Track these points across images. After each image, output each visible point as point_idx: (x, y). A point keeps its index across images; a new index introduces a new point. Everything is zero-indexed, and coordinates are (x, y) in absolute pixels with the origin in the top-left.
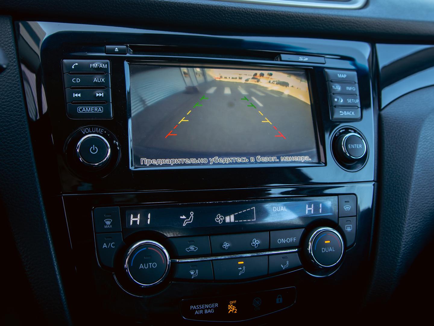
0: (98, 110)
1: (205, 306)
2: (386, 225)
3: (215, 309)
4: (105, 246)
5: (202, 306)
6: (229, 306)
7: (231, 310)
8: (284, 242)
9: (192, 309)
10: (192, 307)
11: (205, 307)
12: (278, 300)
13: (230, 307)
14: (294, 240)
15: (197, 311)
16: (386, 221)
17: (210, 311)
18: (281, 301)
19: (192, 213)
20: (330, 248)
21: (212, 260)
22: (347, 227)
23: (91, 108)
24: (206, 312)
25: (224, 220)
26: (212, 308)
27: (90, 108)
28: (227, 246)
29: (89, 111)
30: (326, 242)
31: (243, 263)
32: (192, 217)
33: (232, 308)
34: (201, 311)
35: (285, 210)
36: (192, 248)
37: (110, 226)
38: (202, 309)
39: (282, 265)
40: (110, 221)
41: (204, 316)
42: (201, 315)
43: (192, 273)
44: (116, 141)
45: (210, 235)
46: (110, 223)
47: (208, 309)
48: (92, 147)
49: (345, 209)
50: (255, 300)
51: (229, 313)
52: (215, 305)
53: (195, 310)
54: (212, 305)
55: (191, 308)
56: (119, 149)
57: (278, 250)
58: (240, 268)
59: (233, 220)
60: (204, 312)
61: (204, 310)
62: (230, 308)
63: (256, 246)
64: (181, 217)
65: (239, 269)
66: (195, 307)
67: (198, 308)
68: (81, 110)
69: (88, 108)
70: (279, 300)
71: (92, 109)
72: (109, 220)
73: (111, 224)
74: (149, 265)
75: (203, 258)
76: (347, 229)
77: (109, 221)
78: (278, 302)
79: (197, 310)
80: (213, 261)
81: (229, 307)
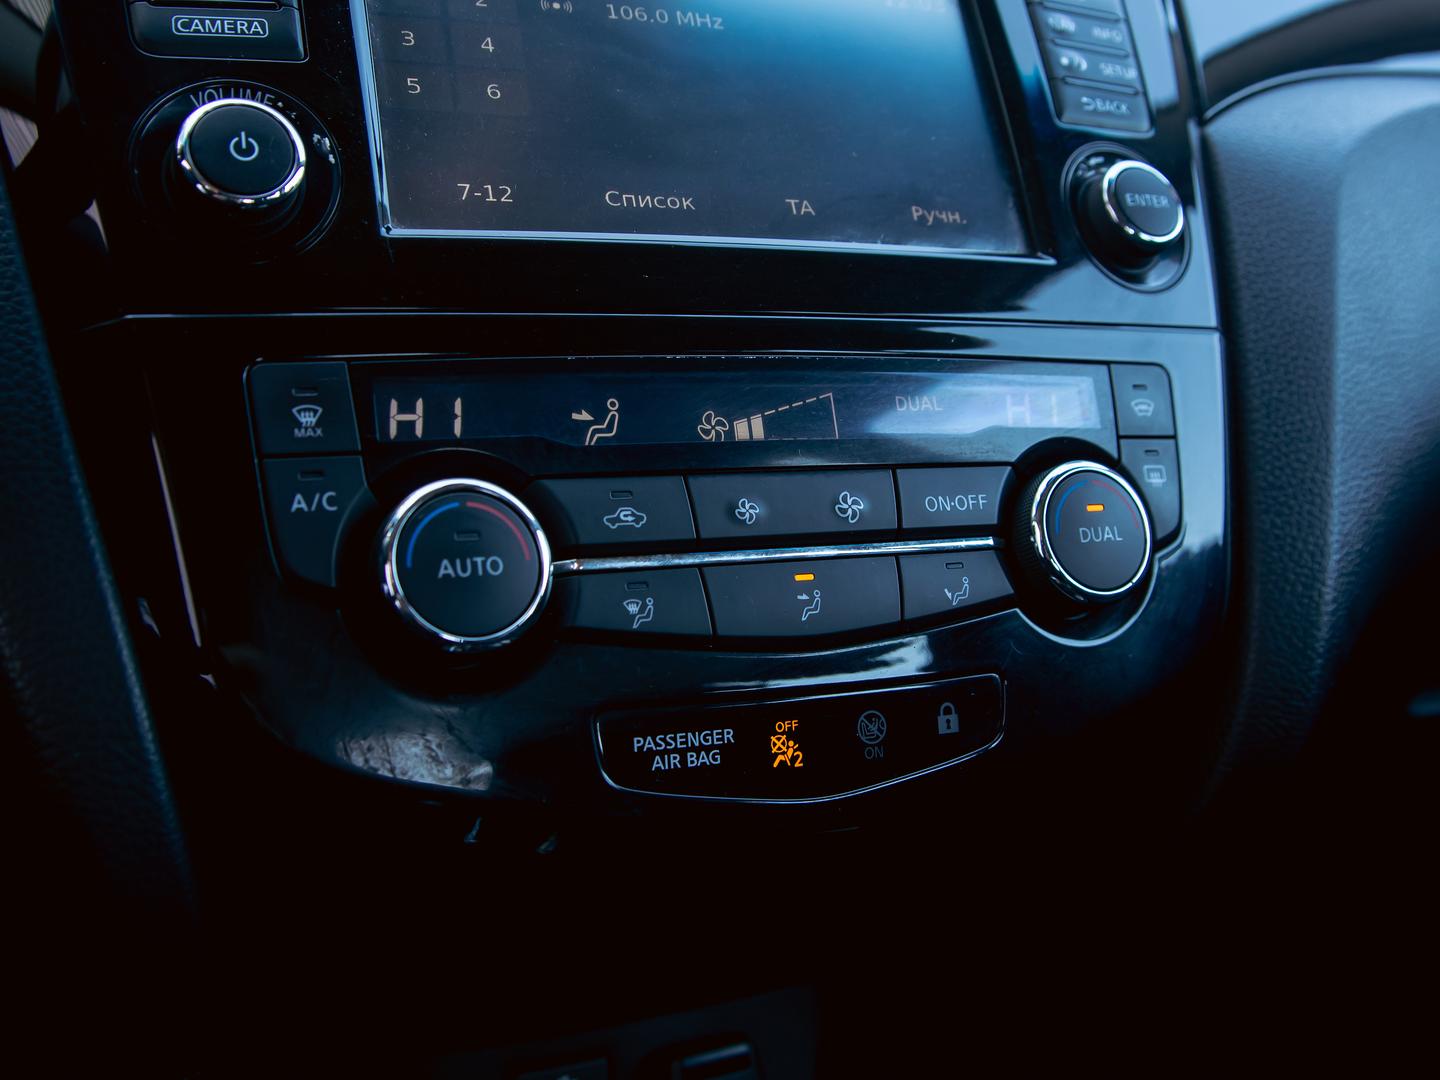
0: (249, 28)
1: (686, 737)
2: (1271, 478)
3: (724, 749)
4: (299, 503)
5: (675, 739)
6: (773, 739)
7: (781, 758)
8: (949, 509)
9: (638, 747)
10: (639, 742)
11: (686, 742)
12: (942, 719)
13: (779, 744)
14: (981, 502)
15: (657, 758)
16: (1268, 467)
17: (706, 760)
18: (955, 728)
19: (613, 404)
20: (1107, 528)
21: (700, 566)
22: (1149, 470)
23: (222, 22)
24: (693, 760)
25: (731, 432)
26: (713, 747)
27: (219, 22)
28: (751, 511)
29: (217, 32)
30: (1090, 508)
31: (810, 577)
32: (614, 416)
33: (784, 749)
34: (675, 758)
35: (937, 409)
36: (625, 516)
37: (315, 432)
38: (676, 750)
39: (946, 590)
40: (315, 412)
41: (683, 777)
42: (672, 773)
43: (633, 609)
44: (323, 135)
45: (687, 473)
46: (314, 420)
47: (698, 750)
48: (236, 139)
49: (1136, 409)
50: (862, 718)
51: (775, 765)
52: (722, 734)
53: (651, 754)
54: (712, 735)
55: (636, 745)
56: (336, 161)
57: (928, 539)
58: (805, 597)
59: (759, 432)
60: (683, 761)
61: (683, 753)
62: (779, 749)
63: (853, 518)
64: (575, 416)
65: (799, 597)
66: (649, 743)
67: (660, 746)
68: (188, 25)
69: (213, 22)
70: (948, 721)
71: (229, 24)
72: (309, 410)
73: (318, 424)
74: (474, 565)
75: (668, 556)
76: (1149, 477)
77: (312, 414)
78: (942, 729)
79: (658, 753)
80: (705, 569)
81: (775, 744)
